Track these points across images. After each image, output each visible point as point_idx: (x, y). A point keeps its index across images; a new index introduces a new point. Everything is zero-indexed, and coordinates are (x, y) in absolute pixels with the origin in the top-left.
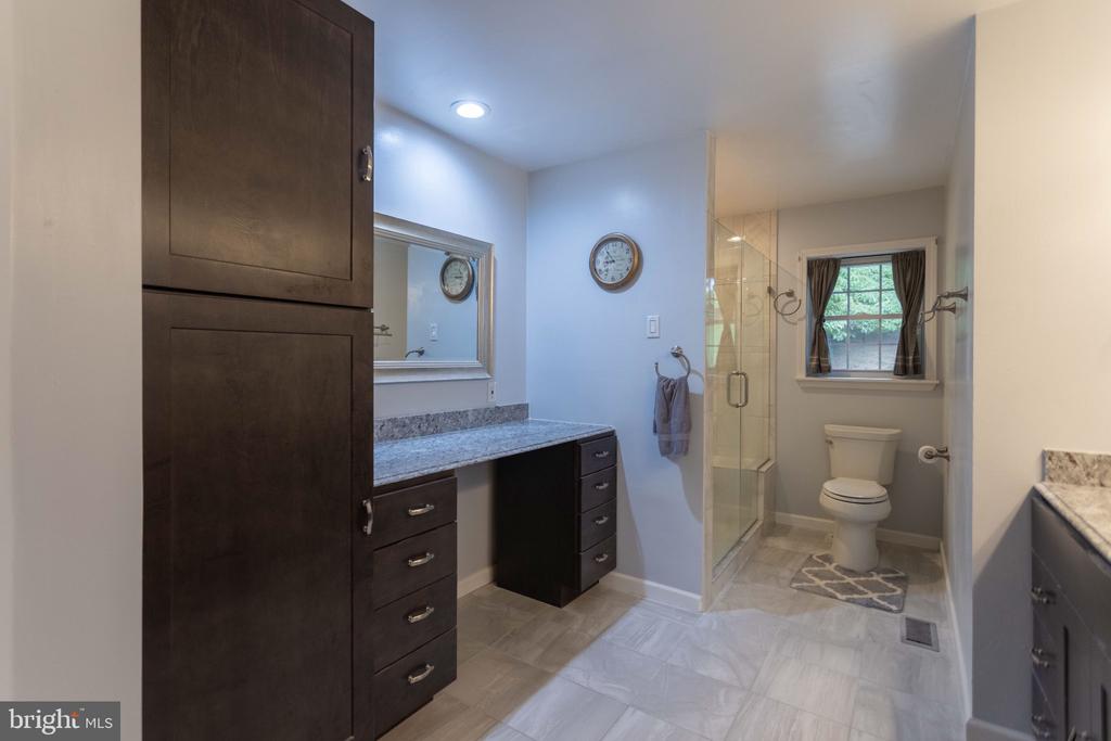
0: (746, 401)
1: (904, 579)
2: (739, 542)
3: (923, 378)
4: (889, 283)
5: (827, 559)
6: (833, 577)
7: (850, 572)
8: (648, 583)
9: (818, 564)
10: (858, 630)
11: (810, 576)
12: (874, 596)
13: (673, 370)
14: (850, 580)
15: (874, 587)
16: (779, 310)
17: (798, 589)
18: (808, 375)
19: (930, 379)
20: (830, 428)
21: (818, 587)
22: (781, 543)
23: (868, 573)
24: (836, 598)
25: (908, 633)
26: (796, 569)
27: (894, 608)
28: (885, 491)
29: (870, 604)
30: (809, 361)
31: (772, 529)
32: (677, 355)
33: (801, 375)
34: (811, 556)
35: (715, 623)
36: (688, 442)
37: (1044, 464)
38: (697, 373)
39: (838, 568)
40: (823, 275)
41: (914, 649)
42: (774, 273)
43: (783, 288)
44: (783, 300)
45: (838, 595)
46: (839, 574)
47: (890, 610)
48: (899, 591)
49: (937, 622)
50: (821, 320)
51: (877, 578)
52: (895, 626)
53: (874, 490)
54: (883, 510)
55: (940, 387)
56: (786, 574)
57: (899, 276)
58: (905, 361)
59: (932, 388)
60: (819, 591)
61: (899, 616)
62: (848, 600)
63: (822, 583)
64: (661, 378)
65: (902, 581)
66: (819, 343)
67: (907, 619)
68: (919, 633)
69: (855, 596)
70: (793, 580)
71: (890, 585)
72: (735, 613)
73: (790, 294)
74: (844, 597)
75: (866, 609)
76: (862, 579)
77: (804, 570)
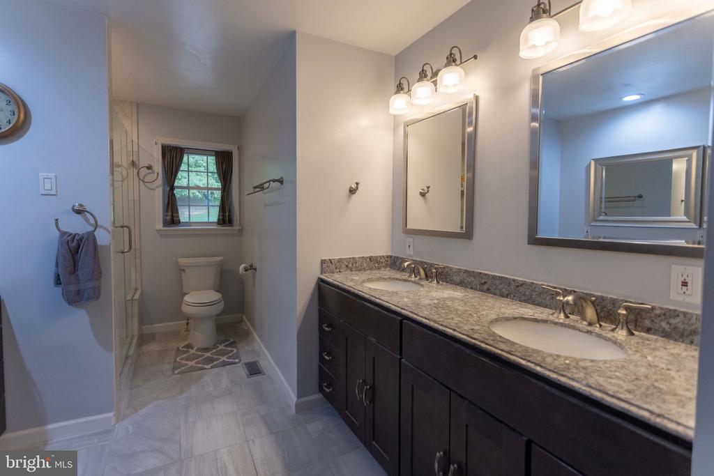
0: (130, 248)
1: (234, 342)
2: (127, 357)
3: (232, 226)
4: (213, 168)
5: (189, 346)
6: (198, 357)
7: (206, 350)
8: (50, 427)
9: (184, 352)
10: (225, 382)
11: (184, 362)
12: (224, 358)
13: (77, 226)
14: (208, 354)
15: (223, 353)
16: (141, 177)
17: (179, 373)
18: (164, 226)
19: (236, 227)
20: (182, 261)
21: (192, 366)
22: (154, 347)
23: (215, 346)
24: (204, 369)
25: (249, 371)
26: (173, 361)
27: (237, 361)
28: (220, 295)
29: (224, 364)
30: (165, 216)
31: (144, 339)
32: (78, 212)
33: (160, 226)
34: (178, 348)
35: (130, 427)
36: (99, 288)
37: (322, 266)
38: (105, 228)
39: (198, 350)
40: (172, 158)
41: (255, 378)
42: (135, 149)
43: (144, 162)
44: (144, 172)
45: (206, 367)
46: (199, 353)
47: (236, 363)
48: (235, 350)
49: (258, 359)
50: (172, 188)
51: (221, 347)
52: (241, 371)
53: (214, 296)
54: (221, 306)
55: (241, 231)
56: (167, 366)
57: (219, 164)
58: (224, 216)
59: (237, 232)
60: (193, 369)
61: (240, 364)
62: (212, 367)
63: (192, 363)
64: (63, 234)
65: (233, 344)
66: (171, 205)
67: (245, 364)
68: (254, 369)
69: (215, 363)
70: (174, 369)
71: (229, 349)
72: (143, 411)
73: (149, 168)
74: (209, 366)
75: (223, 368)
76: (214, 351)
77: (178, 359)
